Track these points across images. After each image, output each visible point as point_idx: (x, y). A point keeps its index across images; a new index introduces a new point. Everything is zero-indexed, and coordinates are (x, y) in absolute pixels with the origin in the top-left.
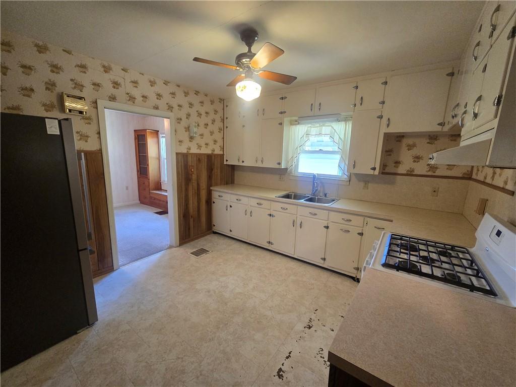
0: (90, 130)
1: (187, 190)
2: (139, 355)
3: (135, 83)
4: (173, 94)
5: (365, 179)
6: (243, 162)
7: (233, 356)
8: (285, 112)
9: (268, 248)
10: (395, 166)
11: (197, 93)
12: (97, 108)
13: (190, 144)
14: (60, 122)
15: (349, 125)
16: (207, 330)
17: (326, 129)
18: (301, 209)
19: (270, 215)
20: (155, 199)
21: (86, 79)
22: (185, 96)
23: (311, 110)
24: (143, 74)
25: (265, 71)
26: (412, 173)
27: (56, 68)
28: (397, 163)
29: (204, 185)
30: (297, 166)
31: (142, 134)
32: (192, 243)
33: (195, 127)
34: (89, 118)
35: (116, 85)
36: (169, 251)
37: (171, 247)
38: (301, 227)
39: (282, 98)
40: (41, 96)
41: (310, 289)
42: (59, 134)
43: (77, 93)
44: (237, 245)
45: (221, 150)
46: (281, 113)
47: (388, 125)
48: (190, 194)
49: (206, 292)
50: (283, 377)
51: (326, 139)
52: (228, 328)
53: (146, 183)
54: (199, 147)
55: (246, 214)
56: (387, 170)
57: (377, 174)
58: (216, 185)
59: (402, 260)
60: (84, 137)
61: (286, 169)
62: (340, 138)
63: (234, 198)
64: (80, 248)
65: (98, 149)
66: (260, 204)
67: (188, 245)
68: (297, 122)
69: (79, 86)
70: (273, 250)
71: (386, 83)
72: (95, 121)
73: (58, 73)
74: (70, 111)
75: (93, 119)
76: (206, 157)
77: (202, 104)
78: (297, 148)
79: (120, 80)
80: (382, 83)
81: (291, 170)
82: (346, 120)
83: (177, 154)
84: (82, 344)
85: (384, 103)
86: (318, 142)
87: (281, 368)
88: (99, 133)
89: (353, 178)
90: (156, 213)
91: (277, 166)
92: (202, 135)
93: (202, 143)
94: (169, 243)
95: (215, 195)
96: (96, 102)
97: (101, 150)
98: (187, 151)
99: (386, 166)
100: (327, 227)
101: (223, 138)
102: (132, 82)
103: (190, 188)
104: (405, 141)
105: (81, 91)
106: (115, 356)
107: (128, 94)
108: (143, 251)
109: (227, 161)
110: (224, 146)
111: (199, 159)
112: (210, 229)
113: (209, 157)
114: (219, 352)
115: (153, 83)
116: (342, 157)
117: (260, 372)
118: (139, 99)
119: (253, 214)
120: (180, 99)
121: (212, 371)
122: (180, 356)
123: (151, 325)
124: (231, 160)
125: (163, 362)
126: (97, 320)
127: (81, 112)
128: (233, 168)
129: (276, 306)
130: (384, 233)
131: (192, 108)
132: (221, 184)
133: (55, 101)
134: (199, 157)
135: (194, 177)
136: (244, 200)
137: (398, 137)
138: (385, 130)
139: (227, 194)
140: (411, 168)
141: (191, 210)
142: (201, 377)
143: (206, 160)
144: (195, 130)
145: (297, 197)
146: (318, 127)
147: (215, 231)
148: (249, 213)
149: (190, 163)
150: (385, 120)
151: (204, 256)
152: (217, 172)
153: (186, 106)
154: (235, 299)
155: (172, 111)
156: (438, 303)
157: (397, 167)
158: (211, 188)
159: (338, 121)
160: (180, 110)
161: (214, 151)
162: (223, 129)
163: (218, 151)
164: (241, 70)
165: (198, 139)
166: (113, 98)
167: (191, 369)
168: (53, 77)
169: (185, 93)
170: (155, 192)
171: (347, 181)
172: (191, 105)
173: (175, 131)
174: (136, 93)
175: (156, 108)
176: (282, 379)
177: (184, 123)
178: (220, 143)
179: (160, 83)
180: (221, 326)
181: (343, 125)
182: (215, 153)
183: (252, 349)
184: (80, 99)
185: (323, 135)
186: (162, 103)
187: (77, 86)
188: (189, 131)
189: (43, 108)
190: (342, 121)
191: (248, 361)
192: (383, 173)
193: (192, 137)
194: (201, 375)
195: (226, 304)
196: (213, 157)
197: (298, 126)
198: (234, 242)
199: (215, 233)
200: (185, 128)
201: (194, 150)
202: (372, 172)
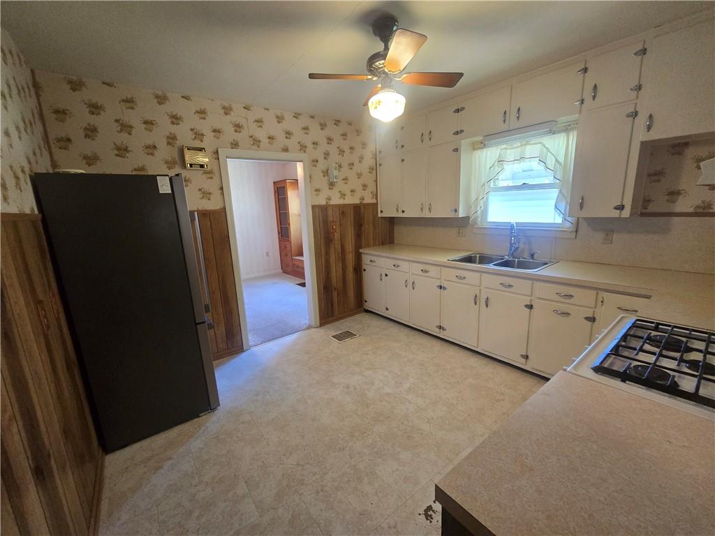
0: (212, 186)
1: (327, 253)
2: (256, 452)
3: (259, 121)
4: (306, 128)
5: (605, 227)
6: (403, 212)
7: (367, 475)
8: (462, 131)
9: (438, 335)
10: (668, 200)
11: (337, 122)
12: (218, 159)
13: (330, 193)
14: (171, 179)
15: (573, 137)
16: (338, 437)
17: (532, 149)
18: (486, 278)
19: (441, 287)
20: (298, 267)
21: (205, 127)
22: (322, 129)
23: (504, 121)
24: (268, 109)
25: (410, 73)
26: (706, 211)
27: (175, 119)
28: (674, 194)
29: (350, 246)
30: (485, 213)
31: (283, 185)
32: (336, 323)
33: (336, 169)
34: (210, 172)
35: (238, 127)
36: (307, 332)
37: (309, 327)
38: (487, 306)
39: (458, 111)
40: (164, 152)
41: (497, 401)
42: (170, 192)
43: (197, 144)
44: (394, 329)
45: (373, 198)
46: (457, 133)
47: (649, 128)
48: (333, 258)
49: (344, 387)
50: (432, 519)
51: (535, 165)
52: (365, 438)
53: (289, 249)
54: (343, 195)
55: (406, 286)
56: (652, 208)
57: (628, 216)
58: (368, 246)
59: (640, 364)
60: (206, 195)
61: (468, 218)
62: (556, 160)
63: (390, 263)
64: (197, 322)
65: (222, 207)
66: (426, 272)
67: (330, 326)
68: (482, 145)
69: (199, 135)
70: (446, 338)
71: (644, 51)
72: (217, 175)
73: (178, 124)
74: (191, 165)
75: (215, 173)
76: (352, 209)
77: (345, 137)
78: (484, 184)
79: (242, 122)
80: (636, 54)
81: (476, 218)
82: (567, 129)
83: (314, 207)
84: (203, 428)
85: (640, 89)
86: (524, 171)
87: (431, 506)
88: (222, 188)
89: (583, 225)
90: (298, 284)
91: (452, 215)
92: (346, 179)
93: (347, 191)
94: (307, 322)
95: (366, 259)
96: (217, 152)
97: (224, 208)
98: (327, 203)
99: (649, 201)
100: (530, 307)
101: (376, 181)
102: (256, 121)
103: (332, 251)
104: (691, 152)
105: (202, 141)
106: (232, 448)
107: (251, 137)
108: (277, 331)
109: (382, 212)
110: (377, 192)
111: (343, 212)
112: (360, 306)
113: (357, 209)
114: (349, 467)
115: (280, 119)
116: (560, 192)
117: (400, 504)
118: (265, 141)
119: (416, 286)
120: (316, 134)
121: (336, 488)
122: (300, 463)
123: (274, 420)
124: (387, 210)
125: (281, 466)
126: (219, 405)
127: (202, 166)
128: (392, 221)
129: (438, 418)
130: (622, 318)
131: (330, 144)
132: (374, 245)
133: (176, 156)
134: (342, 209)
135: (337, 236)
136: (404, 266)
137: (674, 146)
138: (641, 136)
139: (381, 259)
140: (703, 202)
141: (334, 280)
142: (321, 494)
143: (352, 213)
144: (336, 173)
145: (484, 259)
146: (517, 147)
147: (367, 308)
148: (411, 285)
149: (330, 219)
150: (642, 120)
151: (348, 341)
152: (368, 228)
153: (323, 142)
154: (381, 401)
155: (305, 152)
156: (686, 444)
157: (674, 202)
158: (361, 251)
159: (552, 132)
160: (316, 149)
161: (363, 199)
162: (375, 168)
163: (369, 200)
164: (375, 79)
165: (340, 186)
166: (235, 145)
167: (310, 481)
168: (174, 129)
169: (321, 125)
170: (297, 258)
171: (572, 232)
172: (330, 140)
173: (310, 177)
174: (261, 135)
175: (286, 150)
176: (431, 522)
177: (322, 165)
178: (371, 187)
179: (288, 116)
180: (357, 434)
181: (562, 138)
182: (365, 202)
183: (393, 471)
184: (201, 150)
185: (528, 160)
186: (292, 143)
187: (197, 136)
188: (328, 175)
189: (166, 166)
190: (560, 132)
191: (386, 486)
192: (642, 215)
193: (332, 183)
194: (322, 490)
195: (367, 406)
196: (362, 207)
197: (485, 150)
198: (392, 324)
199: (367, 311)
200: (323, 172)
201: (336, 200)
202: (616, 214)
